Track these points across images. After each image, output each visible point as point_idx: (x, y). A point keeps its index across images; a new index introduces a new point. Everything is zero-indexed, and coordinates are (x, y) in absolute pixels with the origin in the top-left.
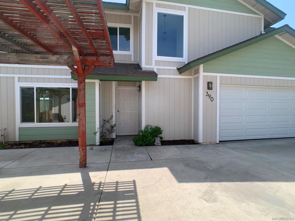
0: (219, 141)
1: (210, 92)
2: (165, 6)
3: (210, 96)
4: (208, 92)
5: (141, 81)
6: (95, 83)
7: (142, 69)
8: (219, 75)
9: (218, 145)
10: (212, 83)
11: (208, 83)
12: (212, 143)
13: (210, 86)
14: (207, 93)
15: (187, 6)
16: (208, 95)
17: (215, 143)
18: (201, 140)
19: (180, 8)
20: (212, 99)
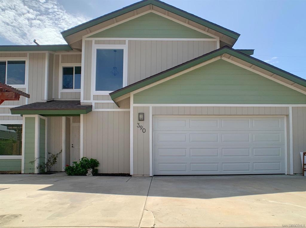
1: (141, 123)
2: (104, 42)
3: (141, 127)
4: (139, 123)
5: (80, 116)
6: (34, 118)
7: (81, 104)
8: (151, 106)
10: (143, 114)
11: (139, 114)
12: (144, 176)
13: (141, 117)
14: (139, 125)
15: (127, 39)
16: (140, 127)
17: (148, 176)
18: (131, 172)
19: (120, 43)
20: (144, 130)
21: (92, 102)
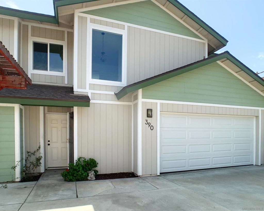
0: (160, 173)
1: (149, 120)
2: (101, 23)
3: (149, 124)
4: (147, 120)
5: (73, 107)
7: (74, 94)
8: (159, 102)
9: (159, 177)
10: (151, 110)
11: (148, 110)
12: (152, 175)
13: (149, 113)
14: (147, 122)
15: (126, 24)
17: (156, 175)
18: (140, 173)
19: (118, 26)
20: (152, 128)
21: (88, 92)
